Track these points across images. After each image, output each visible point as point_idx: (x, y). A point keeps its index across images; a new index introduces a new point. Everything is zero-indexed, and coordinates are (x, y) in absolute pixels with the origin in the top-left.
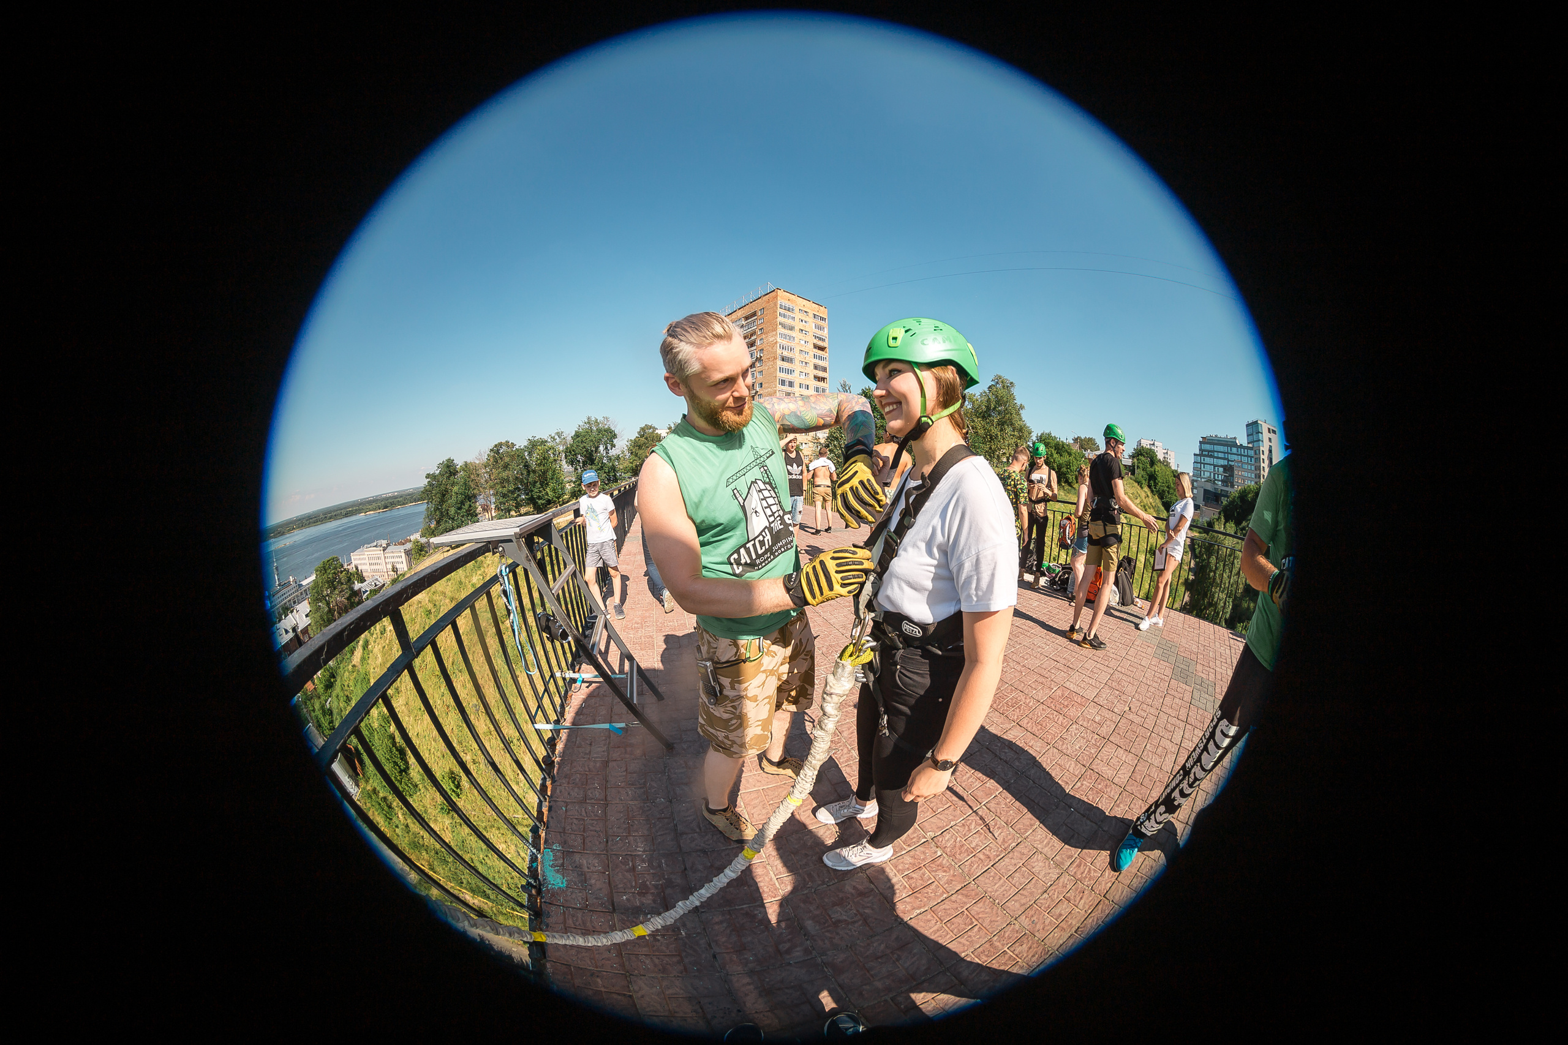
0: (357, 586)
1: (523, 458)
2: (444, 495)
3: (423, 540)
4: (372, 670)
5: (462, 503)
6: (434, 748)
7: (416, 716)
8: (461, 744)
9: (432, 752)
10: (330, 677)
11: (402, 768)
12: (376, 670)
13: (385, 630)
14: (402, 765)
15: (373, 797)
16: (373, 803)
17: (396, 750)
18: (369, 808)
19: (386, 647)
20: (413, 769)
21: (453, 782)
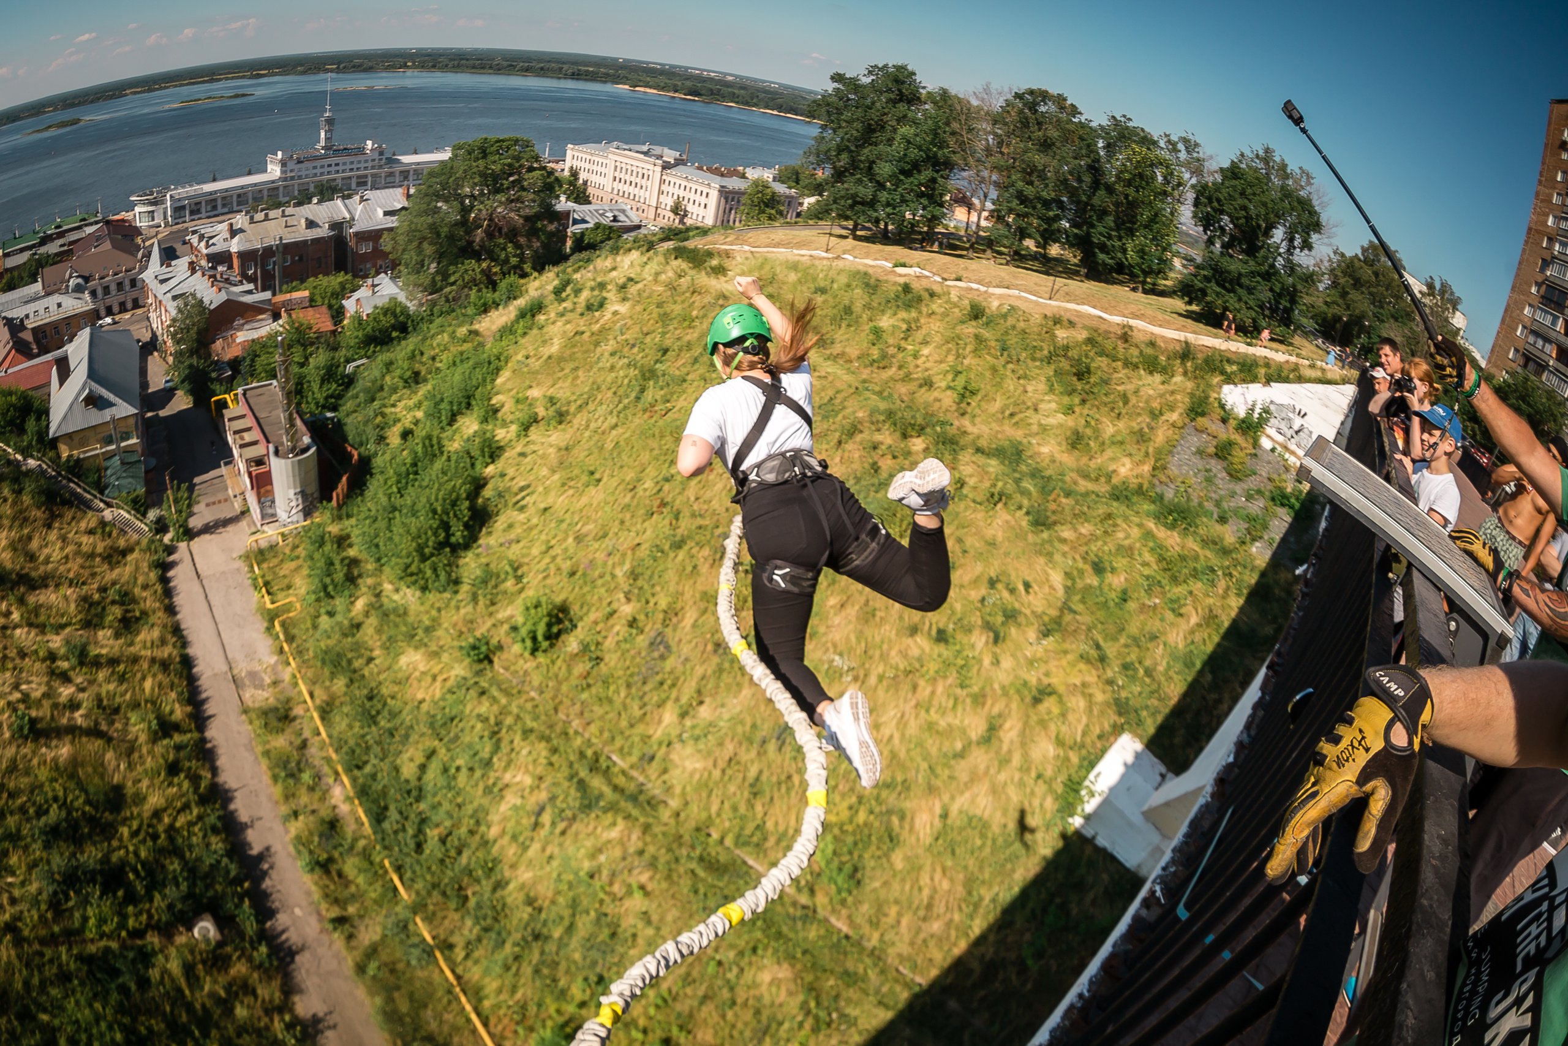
0: (563, 204)
1: (1091, 148)
2: (870, 132)
3: (781, 189)
4: (520, 357)
5: (916, 166)
6: (566, 550)
7: (571, 479)
8: (635, 580)
9: (552, 552)
10: (394, 327)
11: (453, 540)
12: (531, 361)
13: (601, 305)
14: (458, 536)
15: (327, 548)
16: (317, 556)
17: (470, 509)
18: (298, 557)
19: (586, 336)
20: (478, 555)
21: (549, 625)
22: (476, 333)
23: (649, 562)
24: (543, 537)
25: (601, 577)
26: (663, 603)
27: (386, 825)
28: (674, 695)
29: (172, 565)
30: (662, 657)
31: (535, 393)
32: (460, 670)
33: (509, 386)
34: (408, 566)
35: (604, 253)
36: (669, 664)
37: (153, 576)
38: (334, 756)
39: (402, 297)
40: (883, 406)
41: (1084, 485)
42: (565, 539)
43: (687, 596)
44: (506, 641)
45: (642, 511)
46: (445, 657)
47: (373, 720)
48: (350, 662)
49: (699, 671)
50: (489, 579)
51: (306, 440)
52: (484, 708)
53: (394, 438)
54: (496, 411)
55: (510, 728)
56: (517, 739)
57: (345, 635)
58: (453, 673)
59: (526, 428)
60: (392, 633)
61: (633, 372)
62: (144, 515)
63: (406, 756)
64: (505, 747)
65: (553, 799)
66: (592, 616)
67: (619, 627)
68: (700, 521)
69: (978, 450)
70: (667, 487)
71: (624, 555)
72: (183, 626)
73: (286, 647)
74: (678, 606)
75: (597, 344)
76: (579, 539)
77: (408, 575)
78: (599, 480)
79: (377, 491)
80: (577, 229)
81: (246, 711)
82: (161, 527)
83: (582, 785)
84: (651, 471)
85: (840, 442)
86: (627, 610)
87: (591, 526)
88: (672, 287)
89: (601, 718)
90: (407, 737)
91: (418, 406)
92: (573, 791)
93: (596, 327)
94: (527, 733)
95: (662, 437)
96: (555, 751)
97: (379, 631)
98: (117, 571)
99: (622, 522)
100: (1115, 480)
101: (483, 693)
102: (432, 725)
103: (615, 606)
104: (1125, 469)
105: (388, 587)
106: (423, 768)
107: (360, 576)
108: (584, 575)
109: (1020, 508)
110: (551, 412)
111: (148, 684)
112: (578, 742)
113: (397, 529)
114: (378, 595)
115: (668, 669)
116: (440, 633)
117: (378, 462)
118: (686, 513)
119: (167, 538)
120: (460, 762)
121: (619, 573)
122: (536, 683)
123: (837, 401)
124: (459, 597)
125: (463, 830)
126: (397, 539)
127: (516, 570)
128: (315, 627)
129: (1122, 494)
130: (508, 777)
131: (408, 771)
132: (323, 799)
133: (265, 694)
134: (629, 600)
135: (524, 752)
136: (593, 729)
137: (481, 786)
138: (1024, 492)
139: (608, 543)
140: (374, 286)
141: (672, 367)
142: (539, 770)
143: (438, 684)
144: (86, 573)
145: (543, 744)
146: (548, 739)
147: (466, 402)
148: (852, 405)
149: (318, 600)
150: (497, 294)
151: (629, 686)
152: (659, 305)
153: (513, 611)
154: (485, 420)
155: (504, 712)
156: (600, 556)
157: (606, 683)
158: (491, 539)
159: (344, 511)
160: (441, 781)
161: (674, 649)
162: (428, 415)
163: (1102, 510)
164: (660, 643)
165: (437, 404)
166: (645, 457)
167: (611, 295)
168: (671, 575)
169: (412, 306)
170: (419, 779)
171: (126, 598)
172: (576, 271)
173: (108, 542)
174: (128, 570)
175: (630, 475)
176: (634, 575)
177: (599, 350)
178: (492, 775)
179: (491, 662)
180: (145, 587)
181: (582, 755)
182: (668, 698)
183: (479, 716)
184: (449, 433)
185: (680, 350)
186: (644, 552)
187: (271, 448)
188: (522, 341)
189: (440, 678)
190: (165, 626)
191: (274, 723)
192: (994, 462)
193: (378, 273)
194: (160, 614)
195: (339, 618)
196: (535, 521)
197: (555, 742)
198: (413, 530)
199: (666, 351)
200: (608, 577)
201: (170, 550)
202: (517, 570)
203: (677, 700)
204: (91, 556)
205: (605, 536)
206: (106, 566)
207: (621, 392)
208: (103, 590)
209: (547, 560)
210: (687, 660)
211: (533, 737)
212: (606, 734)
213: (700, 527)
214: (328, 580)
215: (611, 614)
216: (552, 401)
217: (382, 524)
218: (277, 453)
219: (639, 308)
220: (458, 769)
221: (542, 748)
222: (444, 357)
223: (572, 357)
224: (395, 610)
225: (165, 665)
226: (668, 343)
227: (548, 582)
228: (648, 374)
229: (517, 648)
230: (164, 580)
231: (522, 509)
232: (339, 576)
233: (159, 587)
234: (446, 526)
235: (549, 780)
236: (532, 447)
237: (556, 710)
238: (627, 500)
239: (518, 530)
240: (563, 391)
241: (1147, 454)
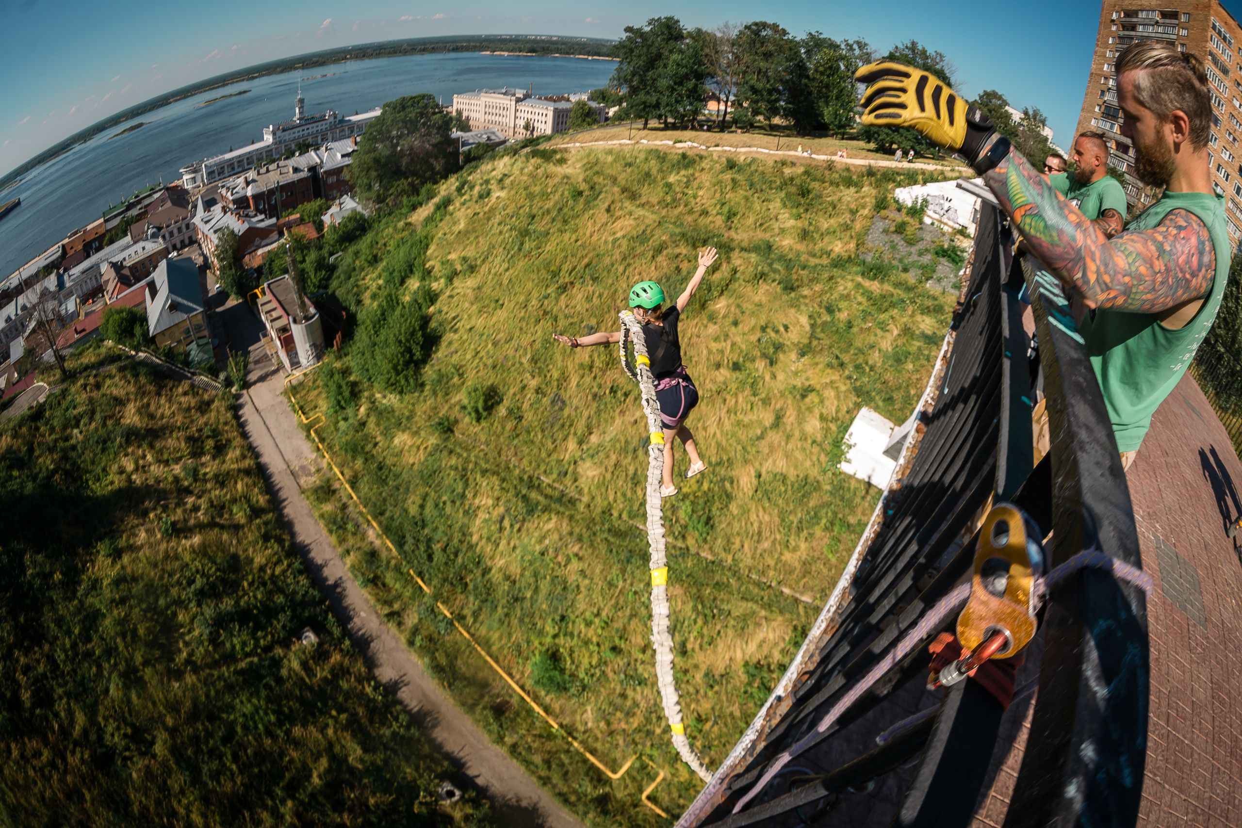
0: (455, 134)
1: (796, 54)
3: (593, 104)
4: (440, 235)
6: (488, 352)
7: (484, 307)
8: (536, 363)
9: (480, 355)
10: (356, 229)
11: (415, 358)
12: (448, 236)
13: (488, 194)
14: (418, 355)
15: (336, 377)
16: (330, 384)
17: (423, 336)
18: (318, 387)
19: (481, 215)
20: (432, 365)
21: (485, 401)
22: (408, 224)
23: (542, 351)
24: (472, 346)
25: (513, 365)
26: (556, 375)
27: (406, 547)
28: (572, 431)
29: (241, 406)
30: (561, 409)
31: (452, 256)
32: (433, 440)
33: (436, 254)
34: (389, 379)
35: (485, 161)
36: (566, 412)
37: (229, 415)
38: (364, 510)
39: (359, 209)
40: (678, 231)
41: (813, 261)
42: (486, 346)
43: (570, 368)
44: (459, 416)
45: (533, 320)
46: (423, 433)
47: (384, 482)
48: (363, 448)
49: (586, 414)
50: (442, 378)
51: (312, 310)
52: (453, 461)
53: (367, 301)
54: (429, 272)
55: (472, 471)
56: (478, 476)
57: (357, 431)
58: (430, 443)
59: (450, 279)
60: (387, 424)
61: (514, 233)
62: (217, 376)
63: (410, 501)
64: (472, 484)
65: (508, 510)
66: (512, 391)
67: (530, 395)
68: (570, 320)
69: (743, 249)
70: (546, 302)
71: (525, 349)
72: (255, 445)
73: (321, 446)
74: (566, 374)
75: (489, 219)
76: (495, 344)
77: (392, 385)
78: (502, 305)
79: (362, 336)
80: (466, 148)
81: (303, 492)
82: (228, 383)
83: (525, 498)
84: (535, 294)
85: (653, 257)
86: (534, 383)
87: (502, 335)
88: (533, 176)
89: (529, 454)
90: (408, 489)
91: (379, 277)
92: (520, 503)
93: (486, 209)
94: (484, 472)
95: (538, 271)
96: (503, 480)
97: (378, 424)
98: (206, 417)
99: (521, 329)
100: (833, 255)
101: (451, 452)
102: (422, 478)
103: (525, 382)
104: (838, 248)
105: (378, 396)
106: (422, 507)
107: (360, 391)
108: (502, 365)
109: (774, 281)
110: (465, 267)
111: (239, 486)
112: (517, 471)
113: (379, 357)
114: (373, 402)
115: (566, 416)
116: (417, 419)
117: (360, 316)
118: (561, 316)
119: (233, 390)
120: (444, 498)
121: (524, 360)
122: (483, 440)
123: (648, 232)
124: (425, 393)
125: (455, 541)
126: (379, 363)
127: (458, 370)
128: (337, 430)
129: (840, 263)
130: (477, 501)
131: (413, 510)
132: (363, 539)
133: (313, 479)
134: (533, 377)
135: (484, 484)
136: (525, 462)
137: (461, 511)
138: (775, 271)
139: (514, 343)
140: (340, 204)
141: (539, 226)
142: (496, 494)
143: (421, 451)
144: (188, 421)
145: (495, 477)
146: (498, 474)
147: (410, 270)
148: (658, 233)
149: (336, 412)
150: (420, 198)
151: (543, 431)
152: (526, 189)
153: (461, 397)
154: (423, 279)
155: (467, 461)
156: (511, 353)
157: (529, 432)
158: (440, 354)
159: (342, 353)
160: (436, 513)
161: (568, 403)
162: (388, 282)
163: (826, 275)
164: (559, 402)
165: (391, 274)
166: (530, 285)
167: (493, 186)
168: (558, 357)
169: (366, 213)
170: (421, 514)
171: (215, 433)
172: (470, 174)
173: (197, 398)
174: (213, 414)
175: (522, 298)
176: (534, 360)
177: (490, 223)
178: (467, 503)
179: (452, 431)
180: (226, 424)
181: (521, 479)
182: (568, 434)
183: (451, 467)
184: (402, 291)
185: (543, 214)
186: (538, 345)
187: (291, 319)
188: (441, 225)
189: (422, 448)
190: (243, 447)
191: (321, 495)
192: (753, 255)
193: (341, 196)
194: (238, 439)
195: (351, 421)
196: (465, 337)
197: (503, 474)
198: (389, 355)
199: (533, 217)
200: (517, 365)
201: (238, 397)
202: (460, 371)
203: (575, 434)
204: (189, 409)
205: (511, 339)
206: (199, 414)
207: (508, 247)
208: (200, 430)
209: (477, 361)
210: (577, 408)
211: (488, 474)
212: (534, 464)
213: (572, 324)
214: (340, 398)
215: (524, 388)
216: (465, 259)
217: (368, 355)
218: (295, 321)
219: (513, 192)
220: (444, 503)
221: (495, 480)
222: (392, 242)
223: (474, 230)
224: (386, 409)
225: (247, 472)
226: (534, 211)
227: (480, 374)
228: (525, 233)
229: (467, 419)
230: (237, 417)
231: (456, 331)
232: (347, 394)
233: (234, 422)
234: (409, 350)
235: (503, 500)
236: (456, 291)
237: (499, 454)
238: (522, 314)
239: (455, 345)
240: (470, 252)
241: (852, 237)
